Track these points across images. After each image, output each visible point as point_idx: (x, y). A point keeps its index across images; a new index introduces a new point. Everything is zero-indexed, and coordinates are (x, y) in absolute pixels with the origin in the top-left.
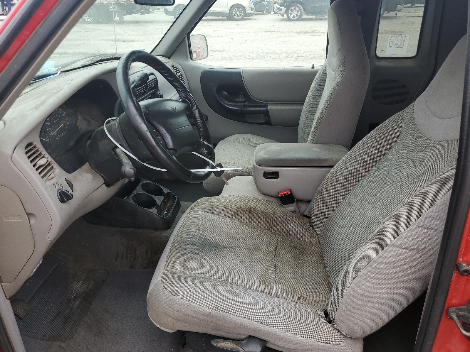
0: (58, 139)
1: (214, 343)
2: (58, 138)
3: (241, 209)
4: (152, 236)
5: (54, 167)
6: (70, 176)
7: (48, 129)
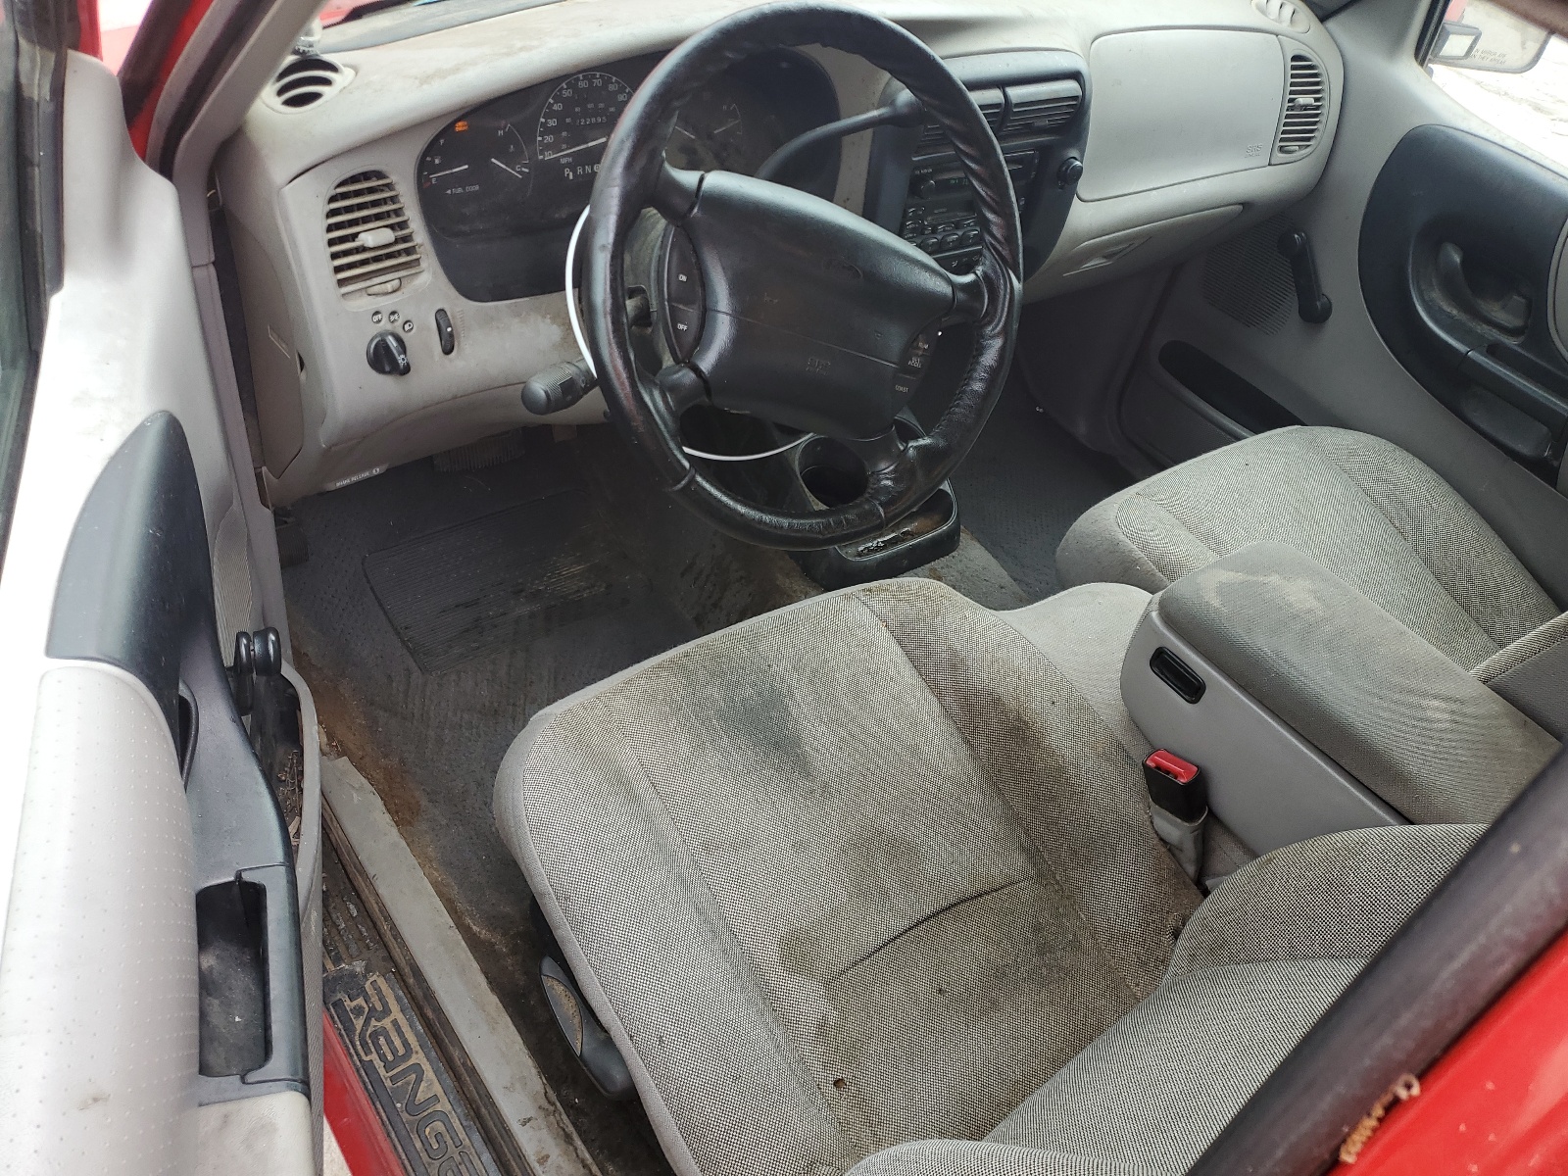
0: (571, 177)
1: (548, 966)
2: (571, 174)
3: (997, 702)
4: (778, 583)
5: (424, 264)
6: (461, 308)
7: (540, 139)
